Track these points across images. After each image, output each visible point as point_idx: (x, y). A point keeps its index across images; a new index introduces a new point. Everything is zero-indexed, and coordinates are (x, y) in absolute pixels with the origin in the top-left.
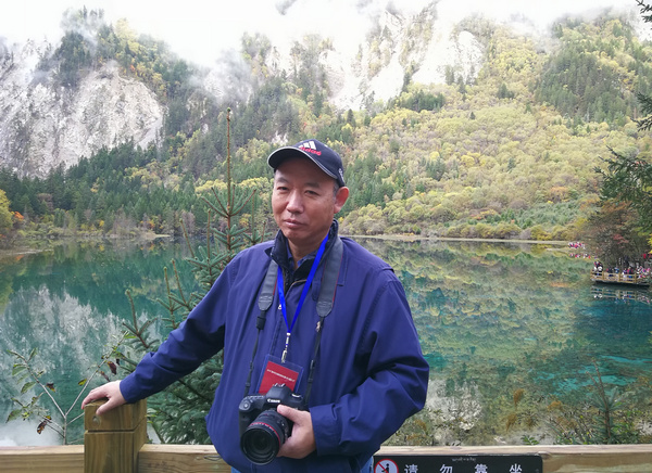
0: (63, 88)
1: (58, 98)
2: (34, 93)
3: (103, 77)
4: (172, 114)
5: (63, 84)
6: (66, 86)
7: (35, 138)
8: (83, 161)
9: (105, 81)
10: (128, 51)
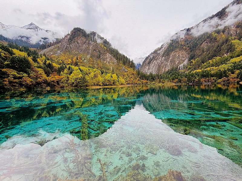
1: (166, 59)
3: (175, 52)
4: (191, 56)
5: (167, 56)
8: (169, 70)
10: (181, 45)
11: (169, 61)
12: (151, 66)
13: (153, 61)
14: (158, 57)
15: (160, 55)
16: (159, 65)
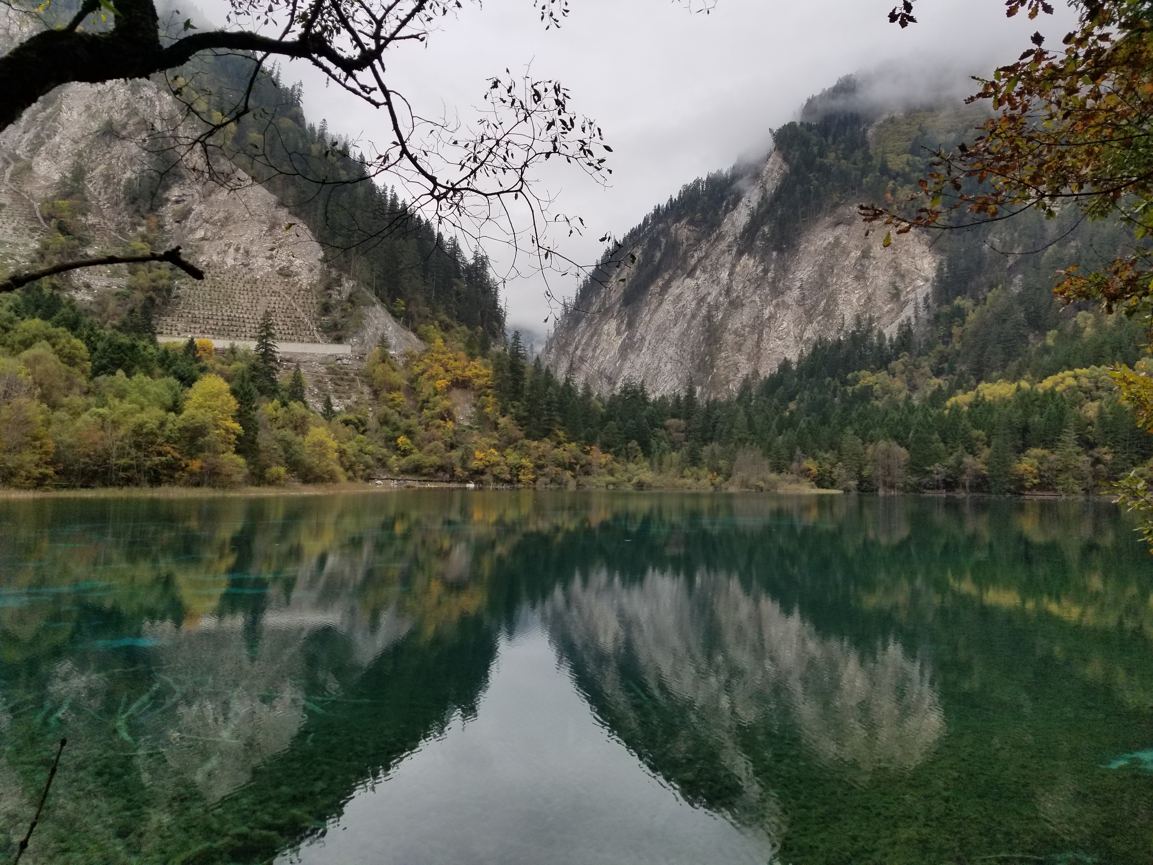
0: (775, 254)
1: (766, 271)
2: (738, 269)
3: (837, 224)
4: (952, 267)
5: (774, 249)
6: (781, 251)
7: (729, 338)
8: (785, 365)
9: (840, 230)
10: (884, 170)
11: (796, 293)
12: (653, 326)
13: (667, 286)
14: (706, 256)
15: (720, 237)
16: (709, 317)
